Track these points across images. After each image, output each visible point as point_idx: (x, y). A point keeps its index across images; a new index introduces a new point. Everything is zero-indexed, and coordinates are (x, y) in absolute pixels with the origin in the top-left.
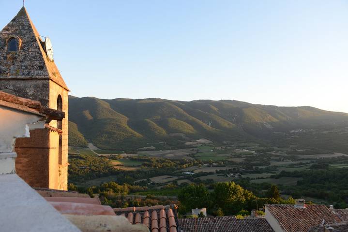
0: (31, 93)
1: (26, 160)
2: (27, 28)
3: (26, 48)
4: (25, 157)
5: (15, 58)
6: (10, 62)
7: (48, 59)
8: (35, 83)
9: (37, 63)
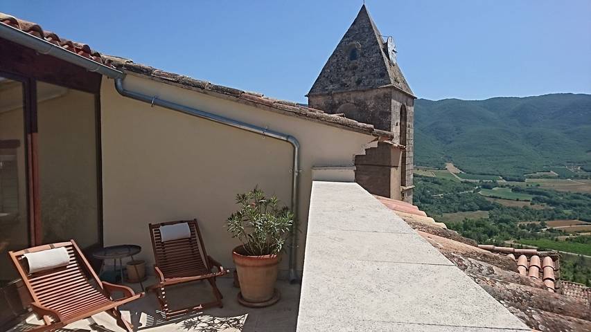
0: (372, 105)
1: (367, 177)
2: (367, 30)
3: (366, 55)
4: (366, 175)
5: (355, 68)
6: (350, 73)
7: (391, 64)
8: (376, 94)
9: (378, 70)
